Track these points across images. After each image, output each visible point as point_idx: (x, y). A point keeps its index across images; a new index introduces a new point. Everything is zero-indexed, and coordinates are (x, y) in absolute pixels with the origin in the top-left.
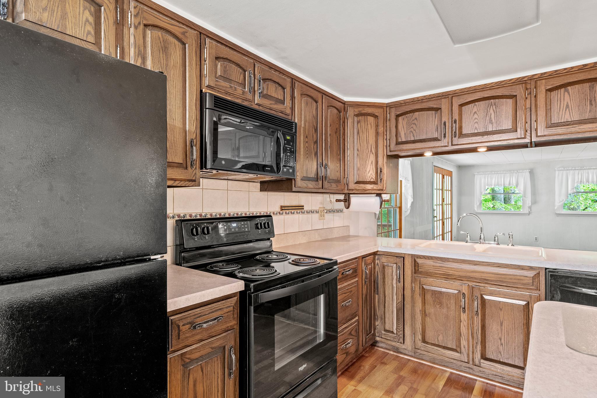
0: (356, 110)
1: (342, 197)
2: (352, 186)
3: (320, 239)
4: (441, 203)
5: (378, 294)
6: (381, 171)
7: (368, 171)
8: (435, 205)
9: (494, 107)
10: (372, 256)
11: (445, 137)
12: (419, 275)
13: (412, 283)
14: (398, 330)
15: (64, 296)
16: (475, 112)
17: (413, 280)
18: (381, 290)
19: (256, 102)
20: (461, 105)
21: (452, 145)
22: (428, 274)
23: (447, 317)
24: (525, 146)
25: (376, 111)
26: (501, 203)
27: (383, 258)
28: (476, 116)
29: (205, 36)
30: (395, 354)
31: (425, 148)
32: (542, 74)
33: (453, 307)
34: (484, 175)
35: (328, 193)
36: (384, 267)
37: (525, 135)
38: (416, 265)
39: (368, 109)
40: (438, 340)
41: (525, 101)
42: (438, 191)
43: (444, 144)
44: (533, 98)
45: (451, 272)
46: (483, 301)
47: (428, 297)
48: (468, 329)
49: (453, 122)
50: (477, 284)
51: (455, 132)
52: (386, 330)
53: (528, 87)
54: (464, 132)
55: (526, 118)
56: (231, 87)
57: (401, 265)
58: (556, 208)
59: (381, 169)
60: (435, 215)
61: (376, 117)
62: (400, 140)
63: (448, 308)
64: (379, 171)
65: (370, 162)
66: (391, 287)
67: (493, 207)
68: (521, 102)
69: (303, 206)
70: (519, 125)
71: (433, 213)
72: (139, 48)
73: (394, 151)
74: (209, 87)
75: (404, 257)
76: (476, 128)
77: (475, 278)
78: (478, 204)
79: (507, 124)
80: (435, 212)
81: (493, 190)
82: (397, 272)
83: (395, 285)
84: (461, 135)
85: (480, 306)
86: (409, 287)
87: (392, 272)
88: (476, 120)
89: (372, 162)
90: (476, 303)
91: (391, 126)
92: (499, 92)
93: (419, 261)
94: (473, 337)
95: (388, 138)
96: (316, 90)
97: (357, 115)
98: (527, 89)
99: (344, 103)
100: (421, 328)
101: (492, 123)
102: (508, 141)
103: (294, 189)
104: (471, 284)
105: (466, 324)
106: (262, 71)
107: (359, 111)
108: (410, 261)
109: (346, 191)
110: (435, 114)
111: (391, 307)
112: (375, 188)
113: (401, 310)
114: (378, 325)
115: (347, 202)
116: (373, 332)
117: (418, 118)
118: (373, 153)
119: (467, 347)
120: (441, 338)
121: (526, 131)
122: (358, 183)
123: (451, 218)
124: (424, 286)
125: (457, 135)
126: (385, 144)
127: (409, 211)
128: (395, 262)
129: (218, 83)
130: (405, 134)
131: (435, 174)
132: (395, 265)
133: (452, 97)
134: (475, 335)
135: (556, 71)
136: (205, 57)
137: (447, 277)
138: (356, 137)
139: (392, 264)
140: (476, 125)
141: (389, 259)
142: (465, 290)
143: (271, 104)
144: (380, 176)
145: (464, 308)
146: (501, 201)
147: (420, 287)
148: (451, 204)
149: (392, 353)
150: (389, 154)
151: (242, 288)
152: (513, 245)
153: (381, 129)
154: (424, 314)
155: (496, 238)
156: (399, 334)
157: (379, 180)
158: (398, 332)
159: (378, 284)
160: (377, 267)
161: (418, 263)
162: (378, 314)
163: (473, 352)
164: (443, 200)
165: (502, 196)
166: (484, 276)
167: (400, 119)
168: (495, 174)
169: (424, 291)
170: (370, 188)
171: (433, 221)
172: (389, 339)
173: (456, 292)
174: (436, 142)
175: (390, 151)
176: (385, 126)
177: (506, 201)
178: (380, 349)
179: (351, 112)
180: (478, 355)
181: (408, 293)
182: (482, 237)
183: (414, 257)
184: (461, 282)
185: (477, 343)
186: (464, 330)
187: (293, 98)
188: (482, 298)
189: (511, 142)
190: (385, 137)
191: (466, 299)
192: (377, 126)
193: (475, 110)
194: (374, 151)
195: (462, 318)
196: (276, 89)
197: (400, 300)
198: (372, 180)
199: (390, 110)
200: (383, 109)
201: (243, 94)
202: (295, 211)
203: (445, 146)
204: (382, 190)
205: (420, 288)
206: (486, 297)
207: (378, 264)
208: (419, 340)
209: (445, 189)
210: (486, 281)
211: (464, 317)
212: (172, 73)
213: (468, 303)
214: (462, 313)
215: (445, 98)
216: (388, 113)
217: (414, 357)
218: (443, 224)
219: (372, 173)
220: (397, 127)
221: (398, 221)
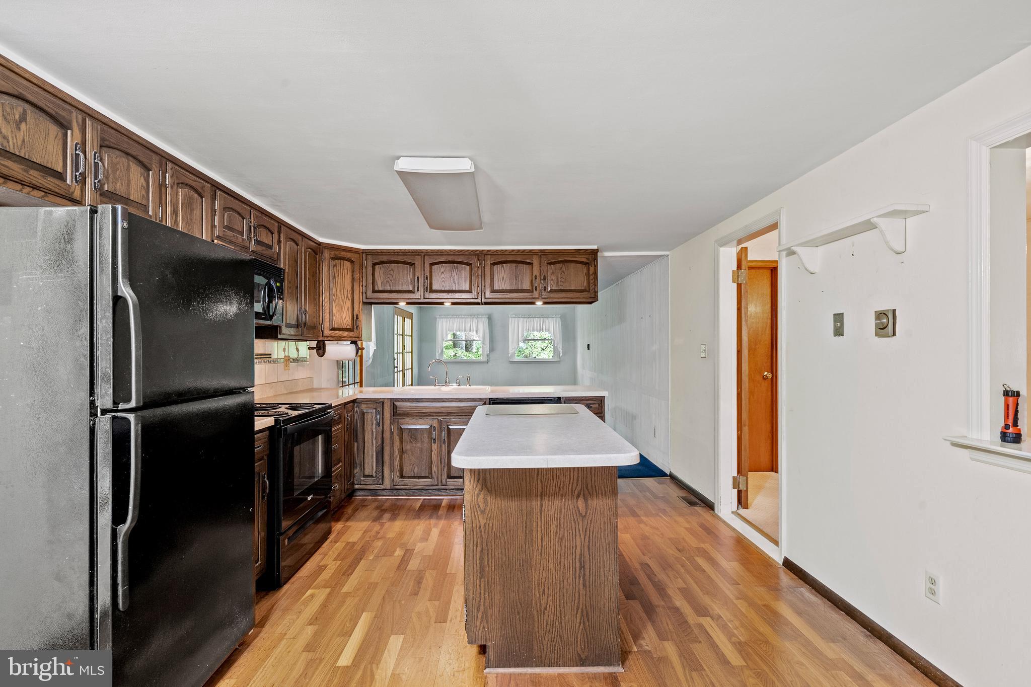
0: (332, 253)
1: (314, 344)
2: (327, 332)
3: (285, 392)
4: (401, 351)
5: (357, 441)
6: (357, 318)
7: (344, 317)
8: (396, 353)
9: (457, 270)
10: (352, 404)
11: (418, 290)
12: (397, 417)
13: (390, 425)
14: (377, 472)
15: (208, 412)
16: (443, 272)
17: (392, 422)
18: (360, 436)
19: (251, 249)
20: (432, 264)
21: (424, 298)
22: (407, 415)
23: (421, 450)
24: (478, 304)
25: (353, 257)
26: (463, 351)
27: (363, 405)
28: (443, 276)
29: (216, 188)
30: (373, 498)
31: (401, 299)
32: (488, 250)
33: (426, 440)
34: (446, 319)
35: (294, 340)
36: (363, 414)
37: (478, 296)
38: (394, 408)
39: (344, 253)
40: (414, 472)
41: (478, 269)
42: (399, 336)
43: (417, 296)
44: (483, 268)
45: (424, 410)
46: (449, 430)
47: (405, 435)
48: (438, 456)
49: (425, 278)
50: (445, 417)
51: (427, 288)
52: (365, 476)
53: (480, 259)
54: (434, 288)
55: (478, 283)
56: (234, 236)
57: (380, 409)
58: (509, 355)
59: (357, 316)
60: (396, 365)
61: (352, 262)
62: (376, 289)
63: (422, 442)
64: (355, 318)
65: (346, 309)
66: (370, 433)
67: (454, 356)
68: (474, 270)
69: (271, 355)
70: (473, 288)
71: (394, 363)
72: (174, 206)
73: (370, 299)
74: (218, 237)
75: (383, 402)
76: (443, 286)
77: (443, 413)
78: (440, 352)
79: (466, 287)
80: (396, 361)
81: (454, 335)
82: (376, 416)
83: (374, 430)
84: (432, 291)
85: (446, 435)
86: (388, 429)
87: (371, 417)
88: (443, 279)
89: (348, 308)
90: (444, 432)
91: (368, 273)
92: (460, 259)
93: (398, 404)
94: (441, 463)
95: (364, 284)
96: (295, 231)
97: (334, 259)
98: (479, 260)
99: (319, 244)
100: (398, 465)
101: (455, 284)
102: (467, 300)
103: (279, 336)
104: (440, 418)
105: (436, 452)
106: (257, 217)
107: (335, 255)
108: (389, 404)
109: (321, 338)
110: (410, 268)
111: (370, 452)
112: (351, 335)
113: (380, 453)
114: (356, 473)
115: (321, 349)
116: (352, 480)
117: (394, 269)
118: (349, 299)
119: (436, 472)
120: (416, 470)
121: (478, 293)
122: (333, 329)
123: (412, 369)
124: (402, 426)
125: (429, 290)
126: (361, 291)
127: (371, 360)
128: (374, 407)
129: (225, 233)
130: (382, 283)
131: (396, 316)
132: (374, 410)
133: (424, 255)
134: (443, 460)
135: (497, 250)
136: (216, 208)
137: (422, 415)
138: (331, 281)
139: (371, 410)
140: (443, 283)
141: (369, 405)
142: (435, 424)
143: (263, 250)
144: (356, 322)
145: (435, 439)
146: (462, 348)
147: (398, 427)
148: (412, 352)
149: (370, 498)
150: (365, 301)
151: (273, 424)
152: (470, 385)
153: (357, 276)
154: (402, 451)
155: (458, 381)
156: (378, 476)
157: (355, 327)
158: (377, 475)
159: (357, 431)
160: (356, 415)
161: (396, 406)
162: (357, 462)
163: (441, 475)
164: (404, 348)
165: (464, 342)
166: (449, 410)
167: (377, 267)
168: (456, 318)
169: (401, 431)
170: (346, 335)
171: (394, 373)
172: (368, 483)
173: (428, 427)
174: (410, 294)
175: (367, 298)
176: (361, 272)
177: (468, 348)
178: (357, 498)
179: (326, 255)
180: (445, 476)
181: (387, 435)
182: (447, 380)
183: (393, 401)
184: (432, 417)
185: (444, 466)
186: (434, 458)
187: (279, 242)
188: (448, 428)
189: (469, 301)
190: (361, 284)
191: (436, 431)
192: (353, 272)
193: (442, 270)
194: (350, 297)
195: (433, 448)
196: (267, 233)
197: (379, 444)
198: (348, 327)
199: (366, 257)
200: (359, 255)
201: (242, 242)
202: (262, 360)
203: (419, 299)
204: (358, 337)
205: (398, 429)
206: (451, 427)
207: (357, 411)
208: (398, 476)
209: (406, 334)
210: (451, 414)
211: (434, 446)
212: (195, 227)
213: (438, 434)
214: (433, 444)
215: (419, 255)
216: (364, 259)
217: (392, 496)
218: (404, 374)
219: (349, 320)
220: (373, 275)
221: (358, 372)
